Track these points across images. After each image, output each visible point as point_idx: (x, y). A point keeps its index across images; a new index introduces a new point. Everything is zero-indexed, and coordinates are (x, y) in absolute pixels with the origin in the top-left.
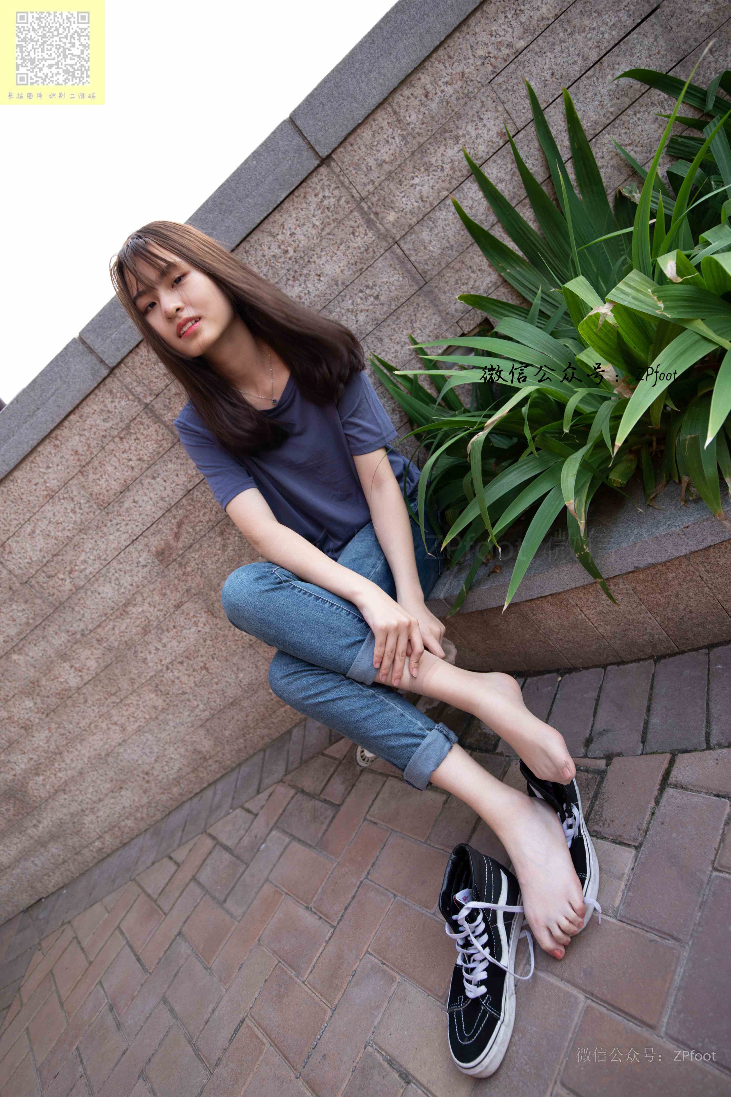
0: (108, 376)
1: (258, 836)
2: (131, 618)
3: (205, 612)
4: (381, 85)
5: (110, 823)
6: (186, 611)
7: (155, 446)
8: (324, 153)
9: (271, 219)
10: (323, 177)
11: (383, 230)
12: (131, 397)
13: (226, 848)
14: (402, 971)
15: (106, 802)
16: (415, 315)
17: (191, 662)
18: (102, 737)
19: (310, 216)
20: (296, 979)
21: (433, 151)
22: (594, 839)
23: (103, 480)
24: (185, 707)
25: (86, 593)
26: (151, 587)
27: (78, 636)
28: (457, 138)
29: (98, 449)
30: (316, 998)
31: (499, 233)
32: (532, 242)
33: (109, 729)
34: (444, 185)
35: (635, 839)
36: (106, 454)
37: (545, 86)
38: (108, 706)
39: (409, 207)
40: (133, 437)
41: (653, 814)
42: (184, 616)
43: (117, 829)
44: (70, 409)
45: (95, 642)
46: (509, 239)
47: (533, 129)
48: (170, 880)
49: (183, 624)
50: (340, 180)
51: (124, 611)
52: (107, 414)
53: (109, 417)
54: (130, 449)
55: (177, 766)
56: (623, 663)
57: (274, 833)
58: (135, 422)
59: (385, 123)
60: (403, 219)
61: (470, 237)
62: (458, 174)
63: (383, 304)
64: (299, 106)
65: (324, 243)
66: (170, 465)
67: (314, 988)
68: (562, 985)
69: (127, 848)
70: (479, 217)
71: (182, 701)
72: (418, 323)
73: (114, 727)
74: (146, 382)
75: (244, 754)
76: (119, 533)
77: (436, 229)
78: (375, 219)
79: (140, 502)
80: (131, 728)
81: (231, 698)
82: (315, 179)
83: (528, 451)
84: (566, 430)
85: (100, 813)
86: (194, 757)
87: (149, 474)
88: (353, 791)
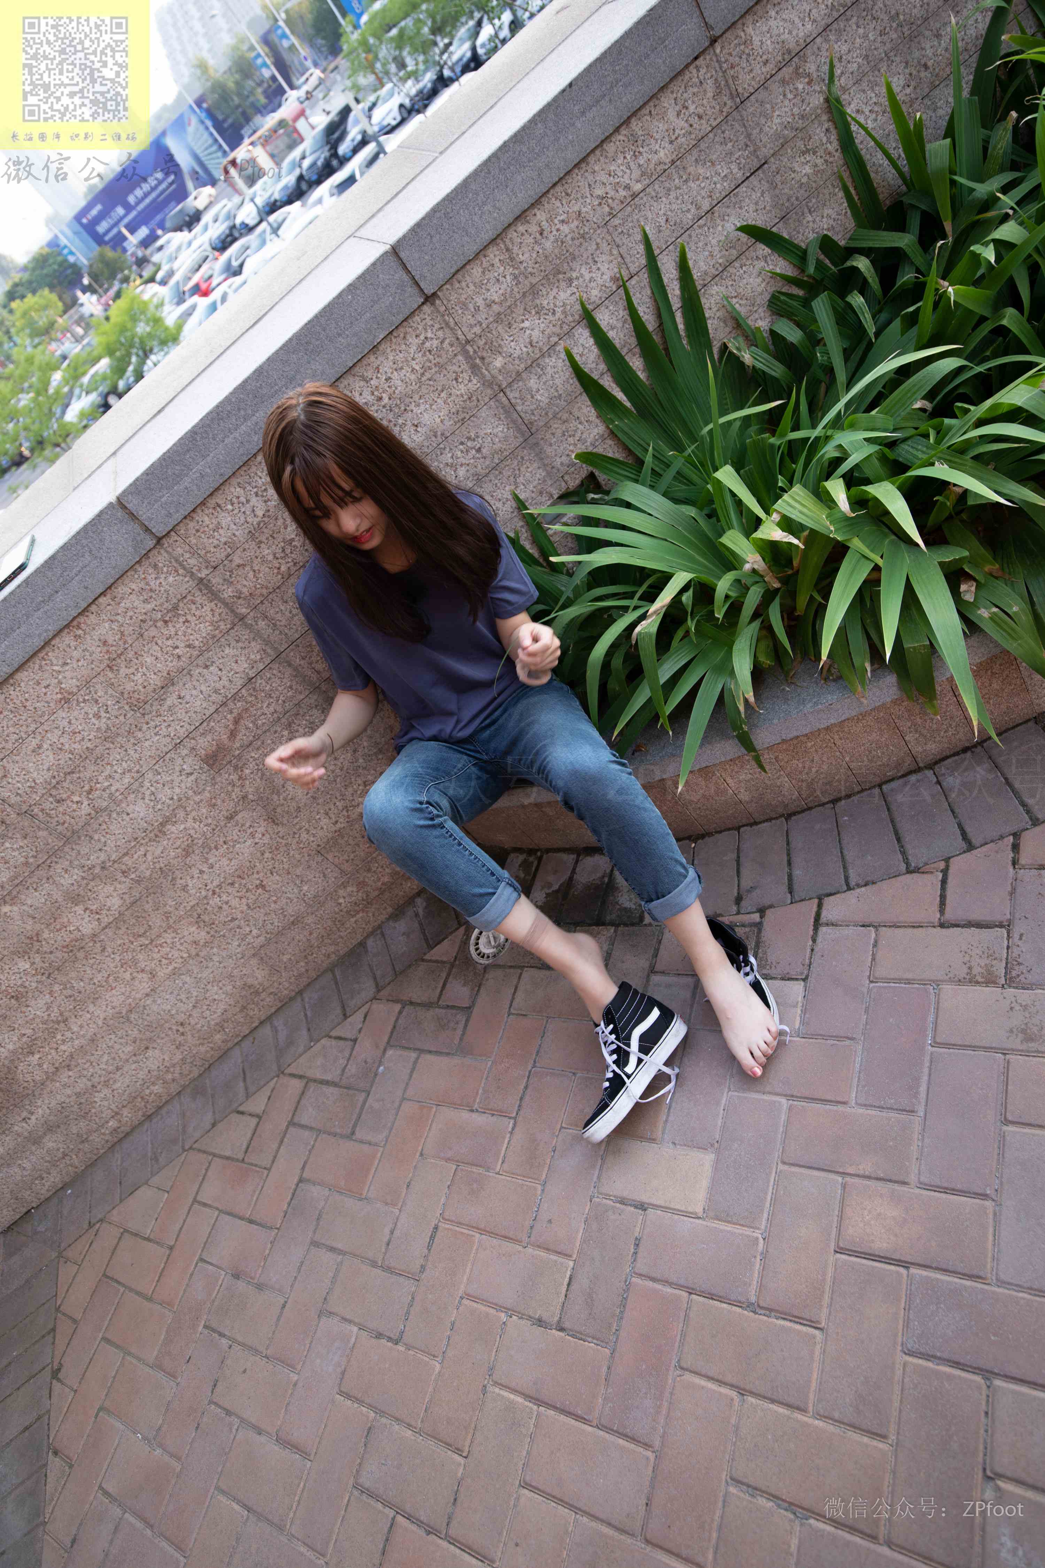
0: (154, 547)
2: (169, 839)
3: (265, 820)
4: (495, 219)
5: (130, 1094)
6: (241, 821)
7: (210, 628)
8: (429, 291)
9: (364, 362)
10: (427, 317)
11: (488, 377)
12: (181, 571)
13: (327, 1083)
15: (125, 1069)
16: (519, 469)
17: (244, 882)
18: (123, 990)
19: (410, 359)
20: (487, 1173)
21: (545, 293)
23: (140, 674)
24: (234, 935)
25: (110, 816)
26: (197, 798)
27: (97, 870)
28: (570, 280)
29: (135, 636)
30: (520, 1181)
31: (608, 383)
32: (640, 392)
33: (133, 979)
34: (554, 329)
35: (802, 974)
36: (145, 643)
37: (660, 231)
38: (134, 951)
39: (517, 352)
40: (181, 620)
41: (812, 950)
43: (139, 1100)
44: (101, 591)
45: (119, 875)
46: (618, 389)
47: (646, 276)
48: (254, 1134)
49: (236, 838)
50: (444, 320)
51: (160, 831)
52: (148, 594)
53: (151, 597)
54: (176, 634)
55: (222, 1006)
56: (756, 823)
57: (390, 1052)
58: (185, 601)
59: (497, 260)
60: (510, 365)
61: (579, 386)
62: (571, 319)
63: (485, 458)
64: (404, 236)
65: (424, 390)
66: (227, 651)
67: (513, 1174)
68: (768, 1097)
69: (155, 1120)
70: (589, 366)
71: (231, 929)
72: (521, 478)
73: (140, 976)
74: (202, 553)
75: (305, 980)
76: (158, 737)
77: (544, 377)
78: (481, 364)
79: (188, 697)
80: (162, 973)
81: (292, 916)
82: (417, 318)
83: (679, 635)
84: (718, 616)
85: (118, 1085)
86: (244, 993)
87: (200, 663)
88: (482, 990)
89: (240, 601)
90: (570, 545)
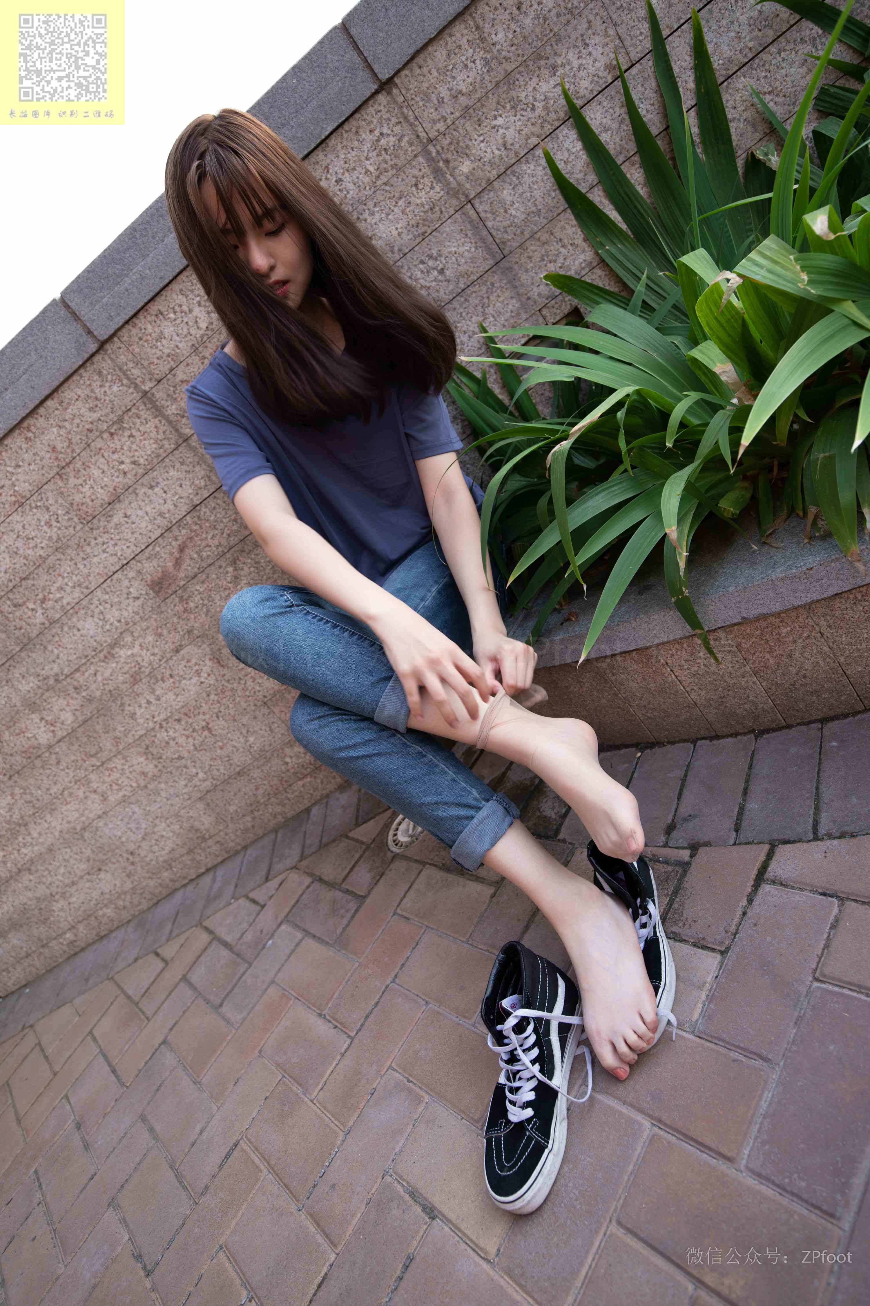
0: (97, 352)
1: (265, 931)
2: (117, 662)
3: (210, 659)
5: (85, 911)
6: (186, 656)
7: (154, 446)
9: (313, 159)
10: (382, 108)
11: (454, 184)
12: (125, 381)
13: (226, 945)
14: (431, 1090)
15: (80, 885)
16: (488, 298)
17: (190, 721)
18: (77, 807)
19: (363, 158)
20: (302, 1096)
21: (522, 83)
22: (671, 941)
23: (87, 486)
24: (181, 774)
25: (62, 628)
26: (144, 624)
27: (51, 682)
28: (554, 68)
29: (82, 446)
30: (327, 1120)
31: (598, 198)
32: (639, 211)
33: (86, 798)
34: (533, 129)
35: (722, 943)
36: (92, 454)
37: (670, 6)
38: (86, 770)
39: (489, 156)
40: (127, 433)
41: (744, 914)
42: (184, 663)
43: (93, 918)
44: (47, 392)
45: (71, 690)
46: (611, 207)
47: (651, 64)
48: (155, 979)
49: (182, 673)
50: (403, 113)
51: (109, 653)
52: (94, 402)
53: (96, 406)
54: (122, 449)
55: (169, 845)
56: (717, 737)
57: (283, 927)
58: (130, 414)
59: (465, 40)
60: (480, 171)
61: (562, 201)
62: (553, 116)
63: (448, 281)
64: (356, 10)
65: (379, 196)
66: (172, 473)
67: (324, 1108)
68: (625, 1110)
69: (104, 942)
70: (575, 176)
71: (178, 767)
72: (491, 308)
73: (93, 796)
74: (146, 363)
75: (251, 835)
76: (105, 555)
77: (520, 187)
78: (445, 169)
79: (133, 518)
80: (113, 798)
81: (239, 766)
82: (371, 110)
83: (621, 468)
84: (669, 444)
85: (73, 899)
86: (190, 835)
87: (145, 482)
88: (382, 881)
89: (184, 420)
90: (547, 393)
